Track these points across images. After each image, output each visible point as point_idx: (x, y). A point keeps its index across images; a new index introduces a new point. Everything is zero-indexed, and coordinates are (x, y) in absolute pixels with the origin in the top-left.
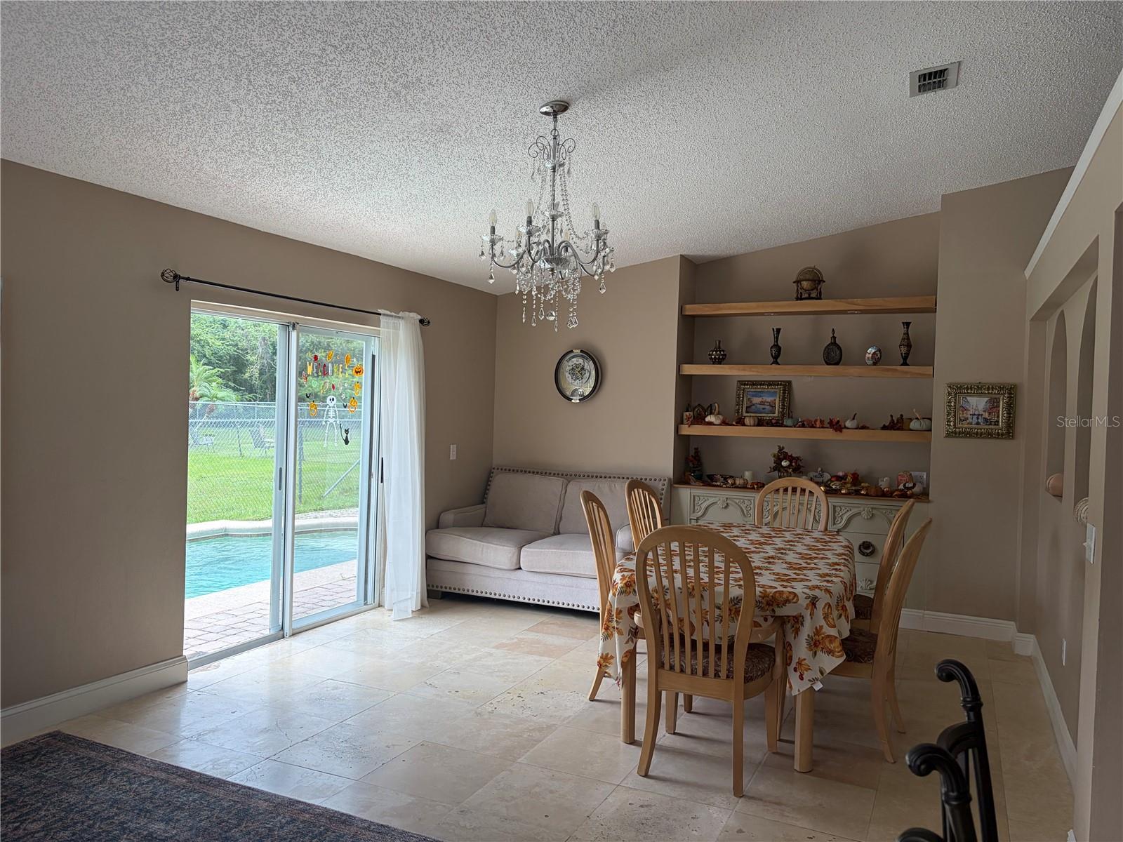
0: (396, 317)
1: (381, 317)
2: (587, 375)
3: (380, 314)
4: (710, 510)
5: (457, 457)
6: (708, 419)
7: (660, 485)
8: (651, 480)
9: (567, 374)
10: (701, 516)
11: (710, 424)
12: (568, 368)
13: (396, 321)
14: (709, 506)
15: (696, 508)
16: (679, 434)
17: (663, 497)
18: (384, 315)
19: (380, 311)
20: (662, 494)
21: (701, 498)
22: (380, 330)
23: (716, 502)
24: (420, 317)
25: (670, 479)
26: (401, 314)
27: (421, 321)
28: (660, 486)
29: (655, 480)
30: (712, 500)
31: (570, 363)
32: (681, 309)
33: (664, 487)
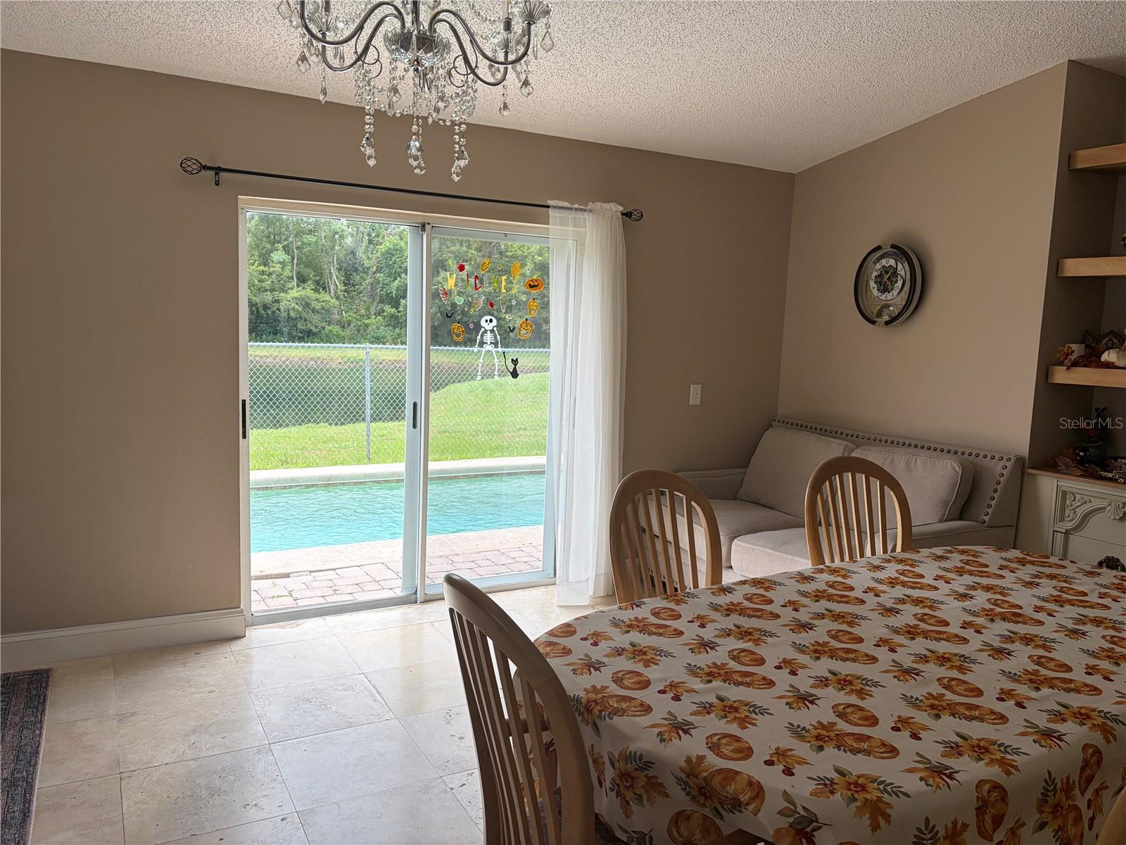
0: (581, 210)
1: (551, 211)
2: (900, 283)
3: (548, 207)
4: (1095, 519)
5: (701, 402)
6: (1106, 357)
7: (1000, 468)
8: (985, 457)
9: (872, 284)
10: (1072, 529)
11: (1109, 365)
12: (875, 274)
13: (579, 215)
14: (1092, 512)
15: (1067, 512)
16: (1050, 381)
17: (999, 488)
18: (555, 207)
19: (550, 203)
20: (998, 483)
21: (1078, 497)
22: (548, 228)
23: (1104, 508)
24: (621, 208)
25: (1020, 460)
26: (590, 206)
27: (627, 215)
28: (999, 470)
29: (993, 458)
30: (1096, 503)
31: (878, 266)
32: (1067, 159)
33: (1005, 472)
